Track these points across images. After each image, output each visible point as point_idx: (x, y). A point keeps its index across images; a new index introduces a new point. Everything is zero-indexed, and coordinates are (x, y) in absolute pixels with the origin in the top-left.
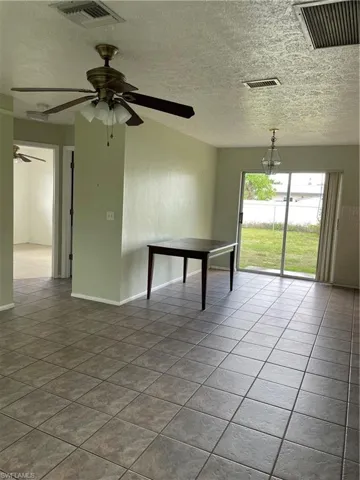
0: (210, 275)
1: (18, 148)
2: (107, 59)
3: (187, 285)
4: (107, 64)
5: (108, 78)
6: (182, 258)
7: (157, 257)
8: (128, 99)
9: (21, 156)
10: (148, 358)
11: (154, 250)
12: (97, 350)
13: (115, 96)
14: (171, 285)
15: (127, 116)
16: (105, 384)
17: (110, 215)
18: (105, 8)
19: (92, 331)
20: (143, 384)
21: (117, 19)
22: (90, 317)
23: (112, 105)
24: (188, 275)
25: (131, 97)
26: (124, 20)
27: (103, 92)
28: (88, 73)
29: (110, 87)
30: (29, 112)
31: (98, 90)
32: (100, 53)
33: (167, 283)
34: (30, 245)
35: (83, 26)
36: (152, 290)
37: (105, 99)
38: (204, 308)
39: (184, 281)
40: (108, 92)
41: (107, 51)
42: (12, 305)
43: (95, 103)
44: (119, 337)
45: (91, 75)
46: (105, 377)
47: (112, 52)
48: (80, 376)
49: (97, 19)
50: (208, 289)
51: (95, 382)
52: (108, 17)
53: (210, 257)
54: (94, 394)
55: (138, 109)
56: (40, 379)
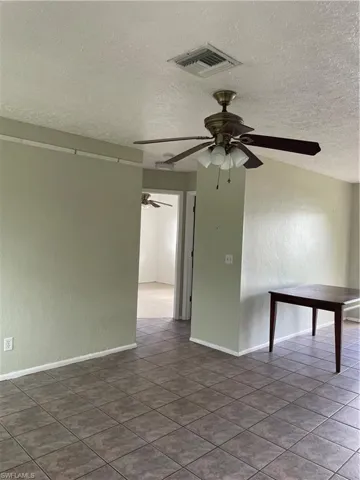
0: (345, 328)
1: (149, 195)
2: (225, 104)
3: (317, 338)
4: (224, 110)
5: (224, 122)
6: (311, 309)
7: (280, 305)
8: (245, 141)
9: (152, 202)
10: (268, 426)
11: (277, 297)
12: (212, 406)
13: (232, 140)
14: (297, 337)
15: (244, 159)
16: (218, 451)
17: (229, 259)
18: (219, 53)
19: (208, 384)
20: (262, 460)
21: (234, 63)
22: (206, 366)
23: (229, 149)
24: (317, 327)
25: (248, 138)
26: (240, 63)
27: (220, 137)
28: (206, 120)
29: (227, 131)
30: (157, 163)
31: (215, 136)
32: (218, 99)
33: (293, 335)
34: (157, 284)
35: (199, 76)
36: (275, 341)
37: (221, 144)
38: (338, 370)
39: (314, 334)
40: (224, 137)
41: (224, 97)
42: (134, 345)
43: (211, 149)
44: (237, 394)
45: (209, 123)
46: (219, 442)
47: (230, 97)
48: (192, 437)
49: (213, 67)
50: (343, 346)
51: (207, 447)
52: (224, 63)
53: (345, 310)
54: (206, 462)
55: (256, 150)
56: (152, 432)
